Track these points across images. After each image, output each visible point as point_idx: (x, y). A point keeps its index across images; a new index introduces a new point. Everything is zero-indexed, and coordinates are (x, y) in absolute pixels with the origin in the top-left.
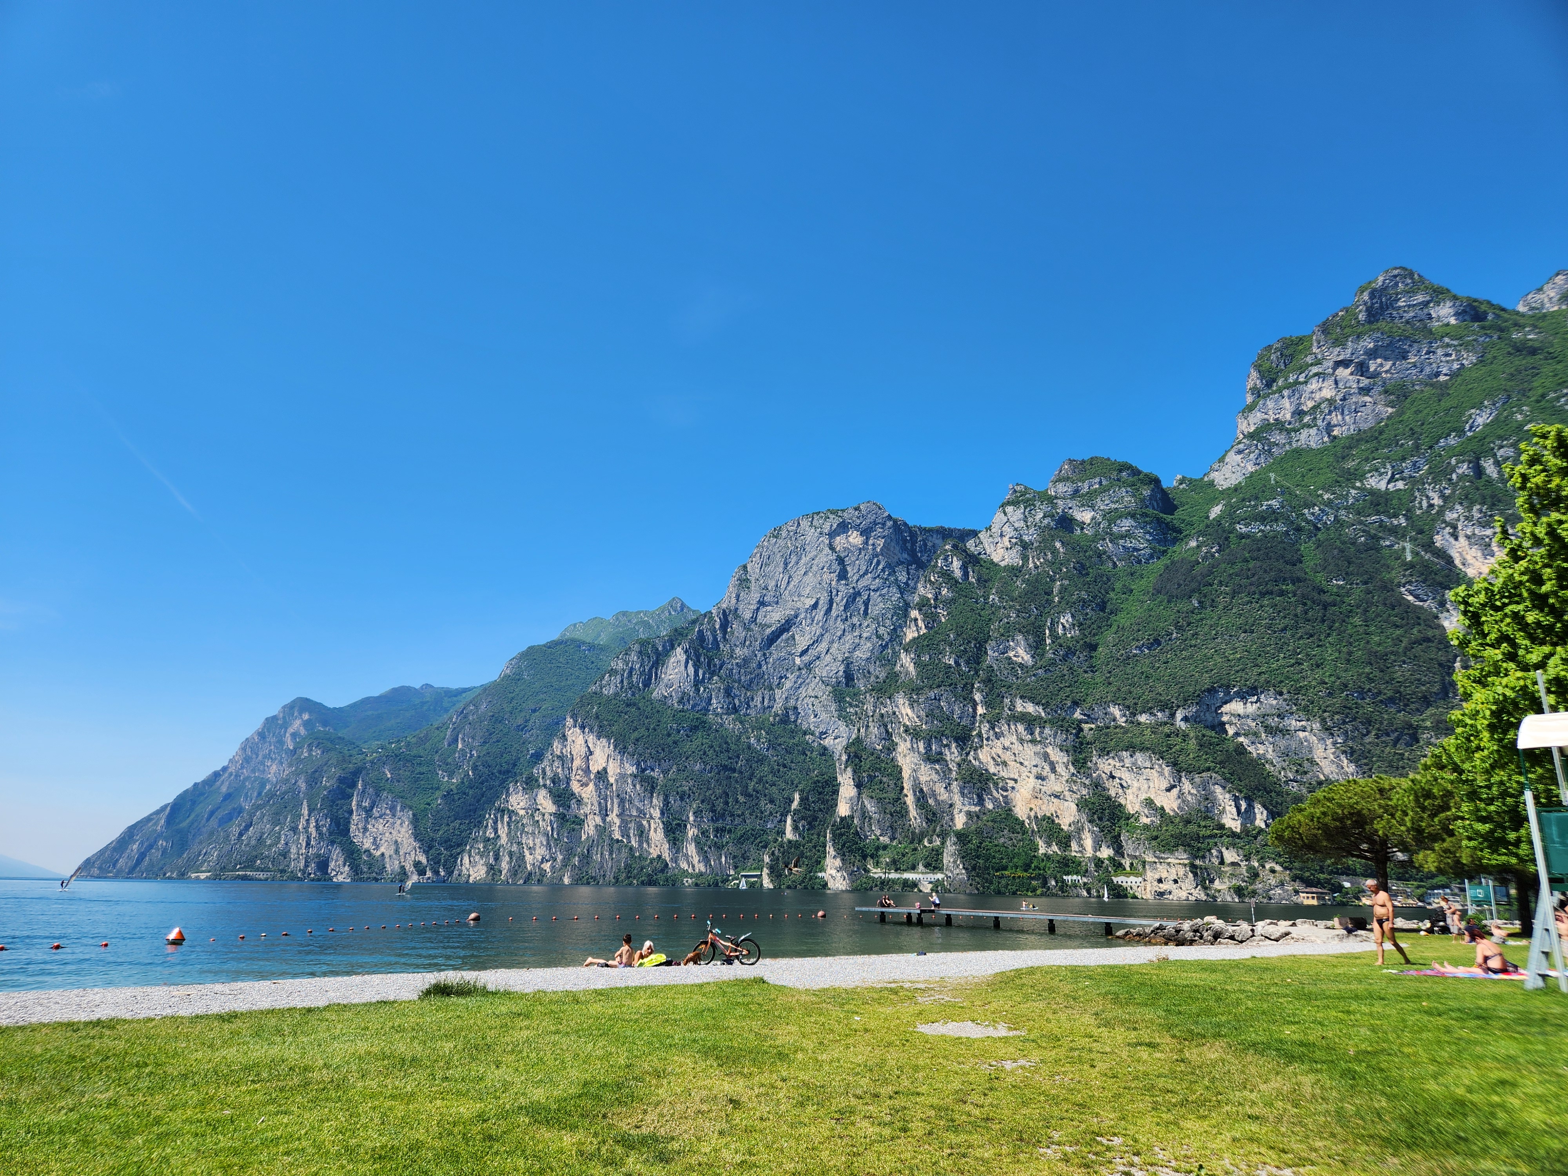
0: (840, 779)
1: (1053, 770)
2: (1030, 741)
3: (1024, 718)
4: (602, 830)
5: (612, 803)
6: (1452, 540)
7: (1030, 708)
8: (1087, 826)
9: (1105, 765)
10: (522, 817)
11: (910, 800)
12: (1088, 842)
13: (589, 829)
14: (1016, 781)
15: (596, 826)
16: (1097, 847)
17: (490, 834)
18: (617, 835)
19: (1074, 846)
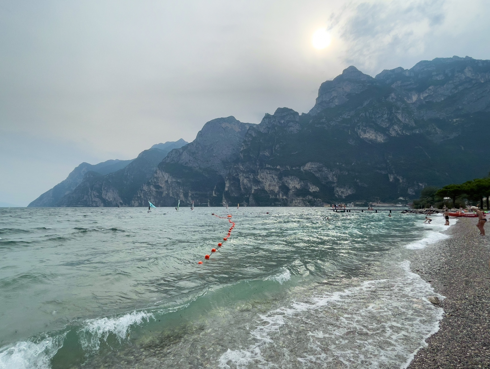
0: (225, 182)
1: (274, 180)
2: (269, 173)
3: (268, 169)
4: (168, 194)
5: (170, 188)
6: (358, 130)
7: (269, 166)
8: (281, 192)
9: (285, 179)
10: (147, 192)
11: (242, 187)
12: (281, 195)
13: (164, 194)
14: (265, 182)
15: (166, 194)
16: (283, 196)
17: (139, 195)
18: (171, 196)
19: (278, 196)
